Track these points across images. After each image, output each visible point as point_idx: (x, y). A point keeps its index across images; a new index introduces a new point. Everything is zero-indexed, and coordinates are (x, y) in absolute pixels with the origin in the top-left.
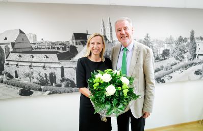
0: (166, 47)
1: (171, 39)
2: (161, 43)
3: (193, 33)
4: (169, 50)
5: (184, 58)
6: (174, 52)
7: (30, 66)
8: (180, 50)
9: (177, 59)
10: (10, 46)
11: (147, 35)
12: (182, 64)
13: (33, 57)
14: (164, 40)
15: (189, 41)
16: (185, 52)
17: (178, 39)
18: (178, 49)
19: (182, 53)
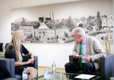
0: (81, 22)
1: (84, 17)
2: (78, 20)
3: (98, 13)
4: (83, 24)
5: (93, 29)
6: (86, 25)
7: (25, 31)
8: (90, 24)
9: (88, 29)
10: (20, 23)
11: (70, 16)
12: (91, 32)
13: (26, 27)
14: (79, 18)
15: (96, 18)
16: (93, 25)
17: (88, 17)
18: (89, 24)
19: (91, 26)
